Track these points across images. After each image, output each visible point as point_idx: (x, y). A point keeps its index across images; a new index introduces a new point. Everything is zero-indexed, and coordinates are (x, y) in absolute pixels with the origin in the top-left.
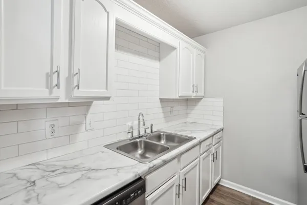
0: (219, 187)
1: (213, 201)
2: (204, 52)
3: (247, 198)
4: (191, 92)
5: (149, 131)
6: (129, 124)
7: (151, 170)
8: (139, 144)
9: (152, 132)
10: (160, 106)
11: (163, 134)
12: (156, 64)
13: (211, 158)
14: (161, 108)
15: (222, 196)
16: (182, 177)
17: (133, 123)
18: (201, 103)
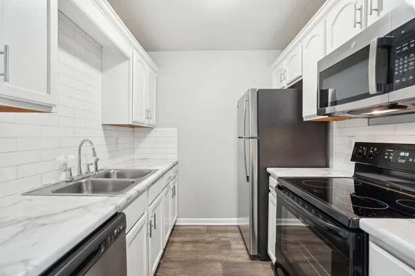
0: (175, 227)
1: (173, 242)
2: (156, 72)
3: (202, 228)
4: (144, 118)
5: (92, 169)
6: (61, 158)
7: (130, 202)
8: (84, 185)
9: (96, 169)
10: (103, 135)
11: (114, 173)
12: (97, 75)
13: (170, 193)
14: (104, 139)
15: (180, 235)
16: (151, 214)
17: (66, 158)
18: (152, 133)
